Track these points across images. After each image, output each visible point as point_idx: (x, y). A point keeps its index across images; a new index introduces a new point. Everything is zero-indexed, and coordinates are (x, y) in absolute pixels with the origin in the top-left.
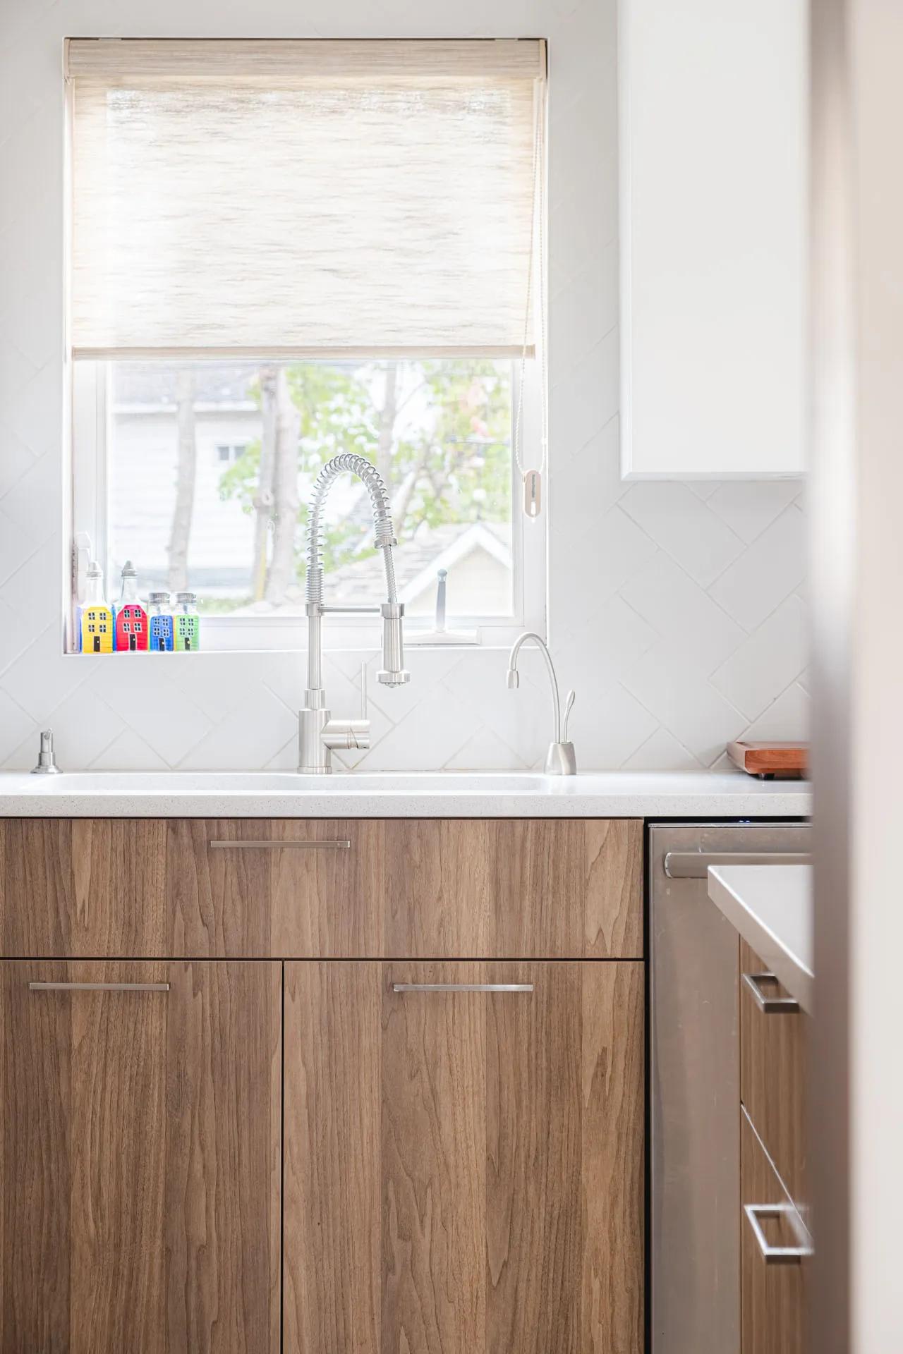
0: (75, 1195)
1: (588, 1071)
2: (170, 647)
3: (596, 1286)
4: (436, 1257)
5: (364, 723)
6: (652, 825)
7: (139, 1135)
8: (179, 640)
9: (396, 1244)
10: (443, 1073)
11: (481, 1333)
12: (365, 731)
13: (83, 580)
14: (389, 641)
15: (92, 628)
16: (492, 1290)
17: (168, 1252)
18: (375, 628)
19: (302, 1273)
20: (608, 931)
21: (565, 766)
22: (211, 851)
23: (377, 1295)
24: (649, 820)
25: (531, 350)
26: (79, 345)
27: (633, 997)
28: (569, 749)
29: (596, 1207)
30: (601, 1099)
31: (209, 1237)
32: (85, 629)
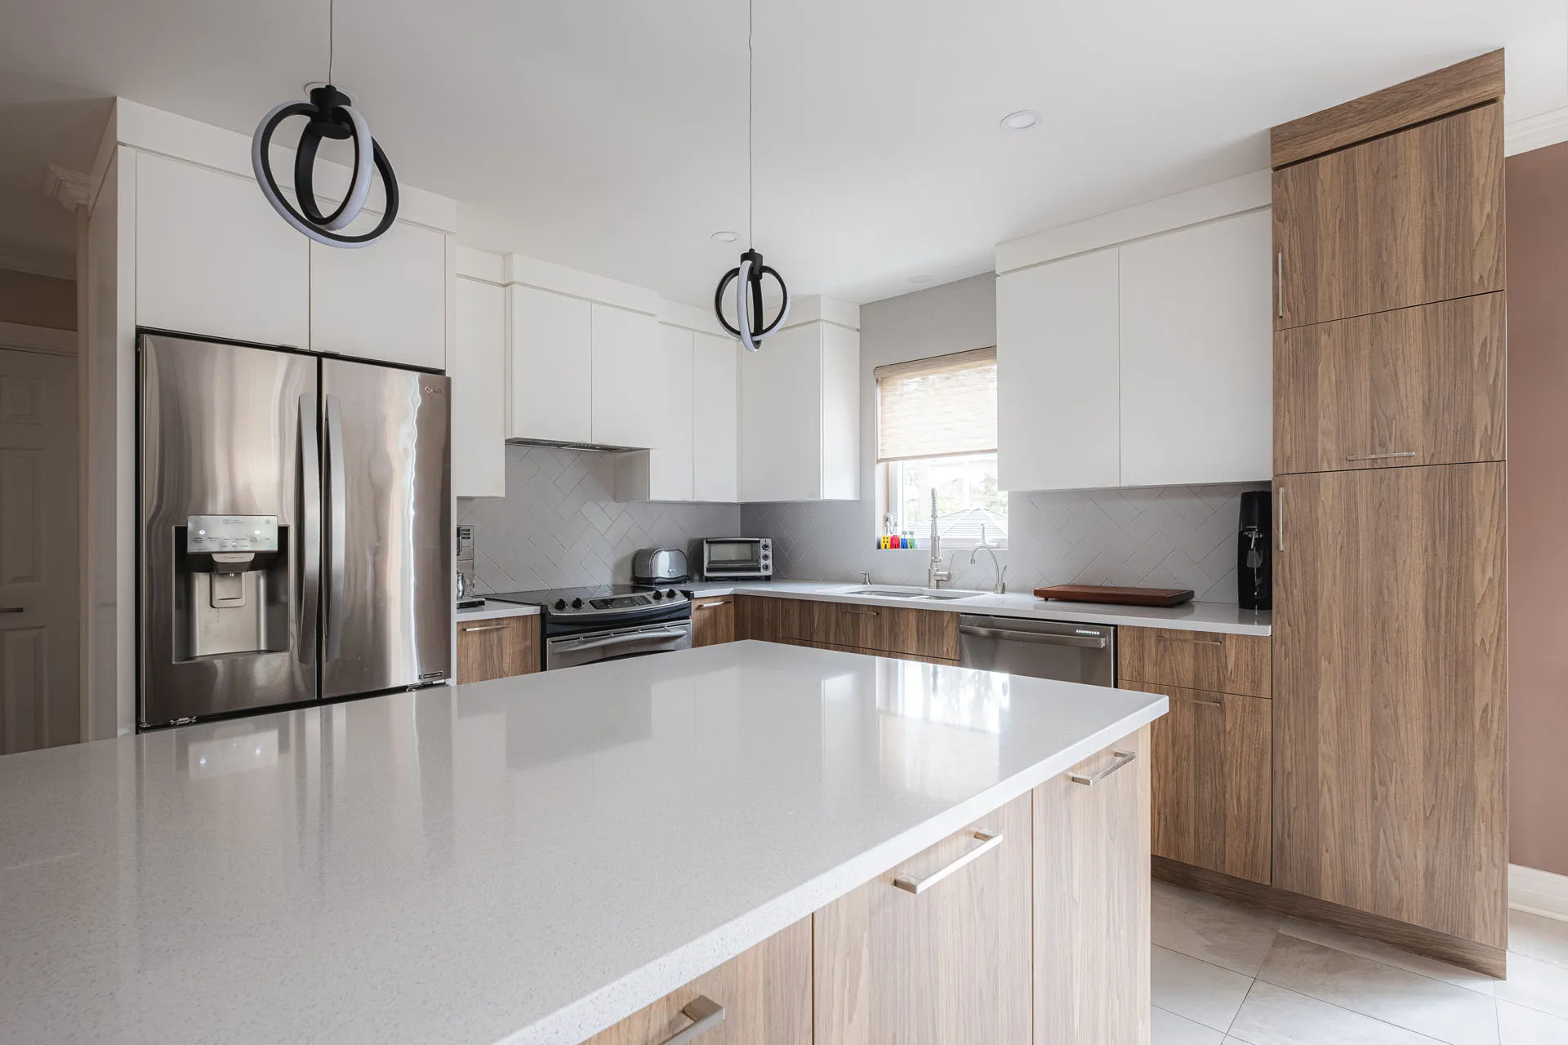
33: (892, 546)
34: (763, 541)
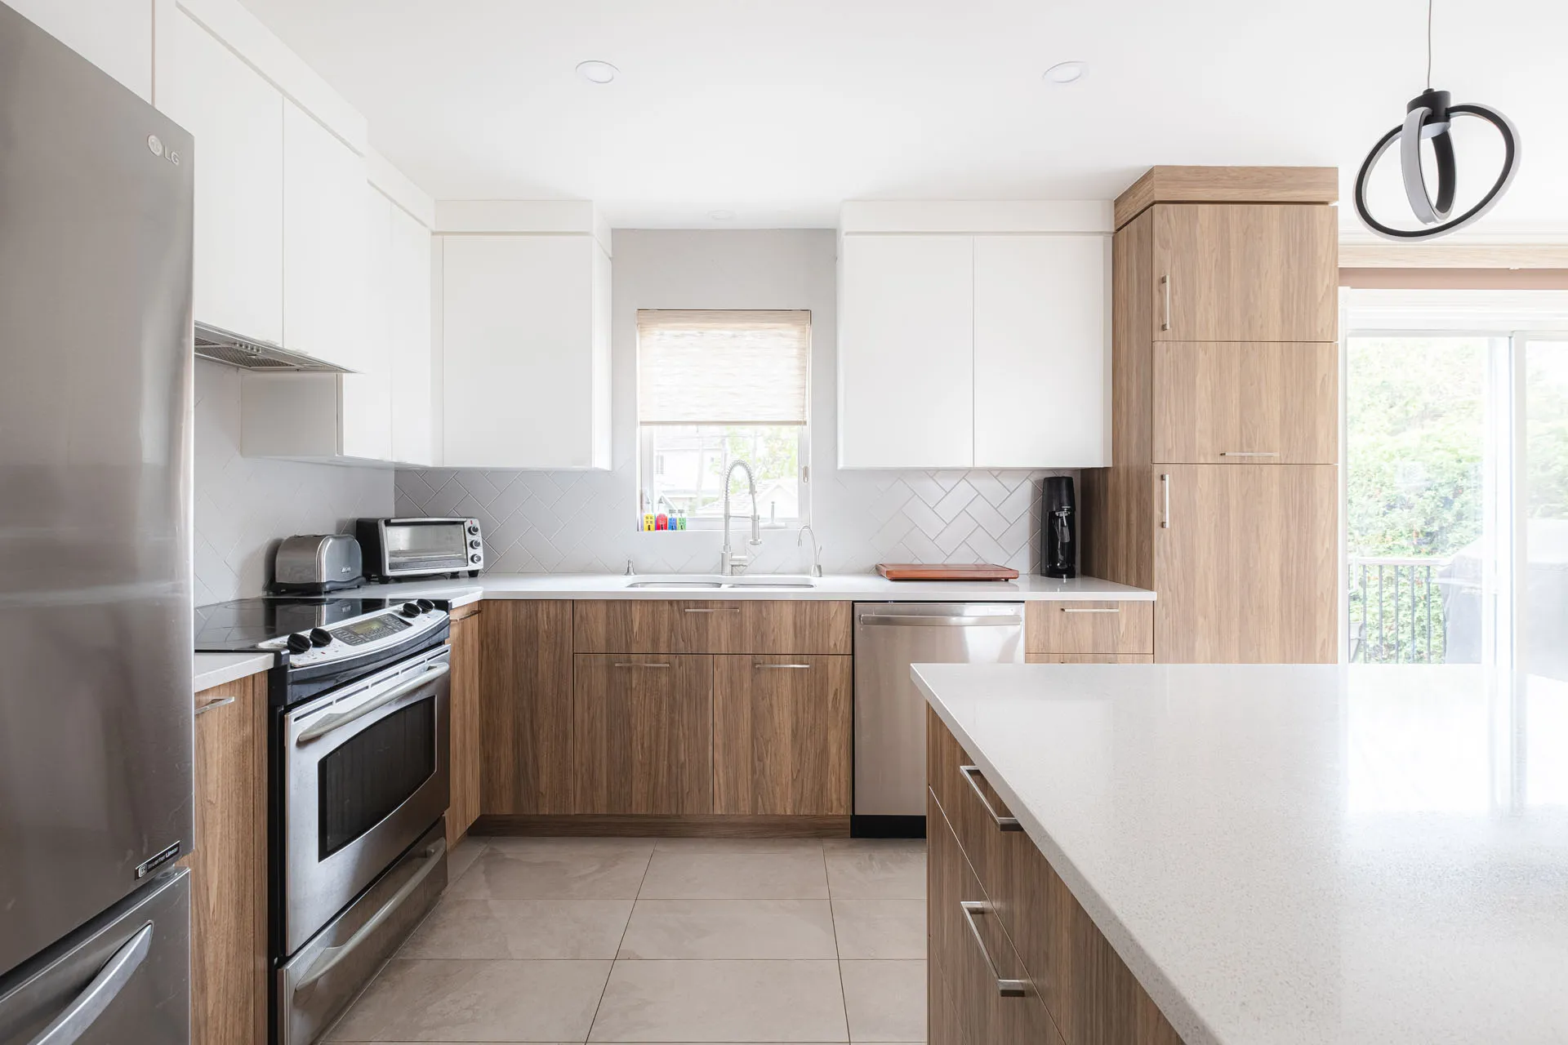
0: (634, 744)
1: (831, 697)
2: (676, 529)
3: (833, 779)
4: (772, 768)
5: (744, 557)
6: (855, 604)
7: (659, 721)
8: (678, 526)
9: (757, 763)
10: (775, 698)
11: (789, 796)
12: (745, 560)
13: (644, 505)
14: (754, 526)
15: (647, 522)
16: (794, 780)
17: (670, 767)
18: (750, 523)
19: (721, 774)
20: (838, 644)
21: (818, 574)
22: (686, 613)
23: (750, 782)
24: (854, 602)
25: (805, 423)
26: (643, 420)
27: (848, 670)
28: (819, 567)
29: (833, 750)
30: (836, 709)
31: (685, 760)
32: (645, 523)
33: (658, 528)
34: (468, 524)
